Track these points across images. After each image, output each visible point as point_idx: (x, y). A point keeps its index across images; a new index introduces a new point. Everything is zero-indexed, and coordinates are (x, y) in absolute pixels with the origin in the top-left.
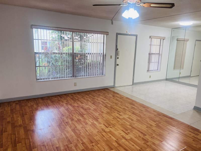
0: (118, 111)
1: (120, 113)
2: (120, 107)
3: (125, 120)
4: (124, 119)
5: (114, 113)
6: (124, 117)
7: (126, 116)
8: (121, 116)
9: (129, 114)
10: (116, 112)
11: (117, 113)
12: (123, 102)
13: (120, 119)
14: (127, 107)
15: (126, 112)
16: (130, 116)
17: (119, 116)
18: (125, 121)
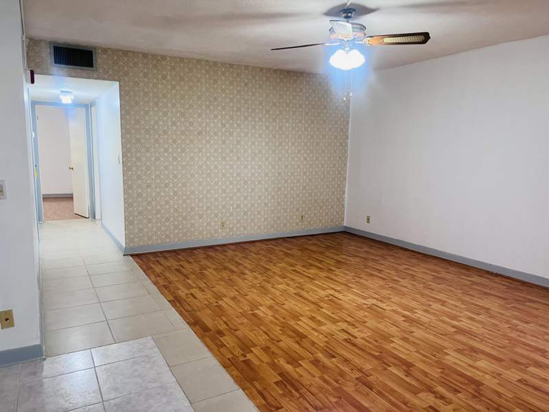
0: (354, 345)
1: (346, 336)
2: (346, 361)
3: (333, 318)
4: (334, 322)
5: (367, 338)
6: (334, 327)
7: (328, 327)
8: (343, 330)
9: (316, 334)
10: (359, 341)
11: (356, 338)
12: (334, 400)
13: (346, 321)
14: (316, 362)
15: (326, 342)
16: (313, 329)
17: (350, 327)
18: (332, 316)
